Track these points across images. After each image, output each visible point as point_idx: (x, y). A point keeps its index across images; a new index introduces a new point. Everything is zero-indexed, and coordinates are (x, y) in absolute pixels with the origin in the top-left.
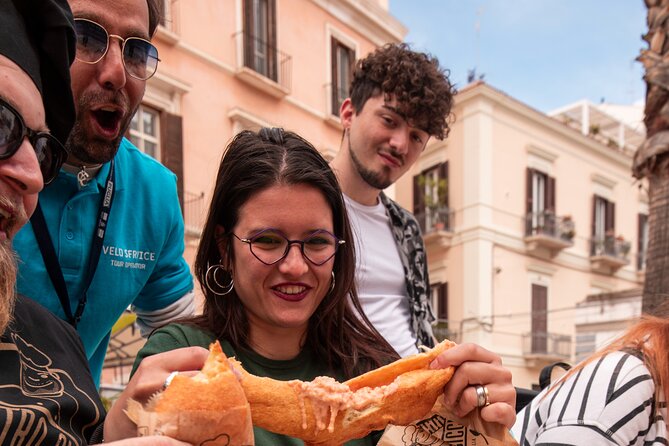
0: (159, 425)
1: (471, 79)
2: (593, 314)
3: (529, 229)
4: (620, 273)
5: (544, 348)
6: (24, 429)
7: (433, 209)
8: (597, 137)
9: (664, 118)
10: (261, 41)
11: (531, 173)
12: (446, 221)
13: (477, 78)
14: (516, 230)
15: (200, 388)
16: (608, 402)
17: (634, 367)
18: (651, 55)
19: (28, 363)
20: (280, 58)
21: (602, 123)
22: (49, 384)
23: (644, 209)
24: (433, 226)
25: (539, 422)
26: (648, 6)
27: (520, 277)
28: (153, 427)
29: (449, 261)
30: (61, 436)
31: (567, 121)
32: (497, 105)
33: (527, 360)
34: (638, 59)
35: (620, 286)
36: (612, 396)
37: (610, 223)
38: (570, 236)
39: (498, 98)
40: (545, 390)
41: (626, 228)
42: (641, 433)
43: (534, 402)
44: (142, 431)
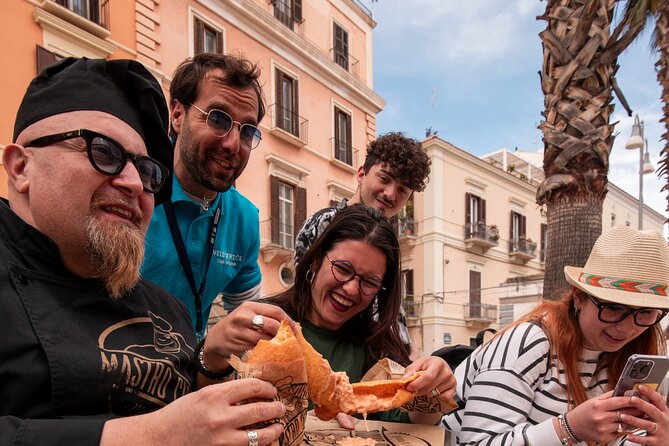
0: (251, 371)
1: (428, 134)
2: (511, 291)
3: (468, 234)
4: (529, 264)
5: (479, 315)
6: (157, 375)
7: (403, 220)
8: (513, 173)
9: (556, 166)
10: (288, 110)
11: (469, 196)
12: (412, 229)
13: (432, 134)
14: (459, 234)
15: (276, 348)
16: (520, 355)
17: (537, 333)
18: (548, 125)
19: (158, 329)
20: (300, 121)
21: (517, 164)
22: (171, 343)
23: (544, 221)
24: (403, 232)
25: (476, 368)
26: (545, 93)
27: (462, 266)
28: (247, 373)
29: (414, 255)
30: (180, 379)
31: (493, 162)
32: (446, 152)
33: (467, 322)
34: (538, 128)
35: (530, 272)
36: (522, 351)
37: (522, 230)
38: (495, 239)
39: (446, 147)
40: (480, 347)
41: (533, 234)
42: (541, 375)
43: (473, 354)
44: (240, 374)
